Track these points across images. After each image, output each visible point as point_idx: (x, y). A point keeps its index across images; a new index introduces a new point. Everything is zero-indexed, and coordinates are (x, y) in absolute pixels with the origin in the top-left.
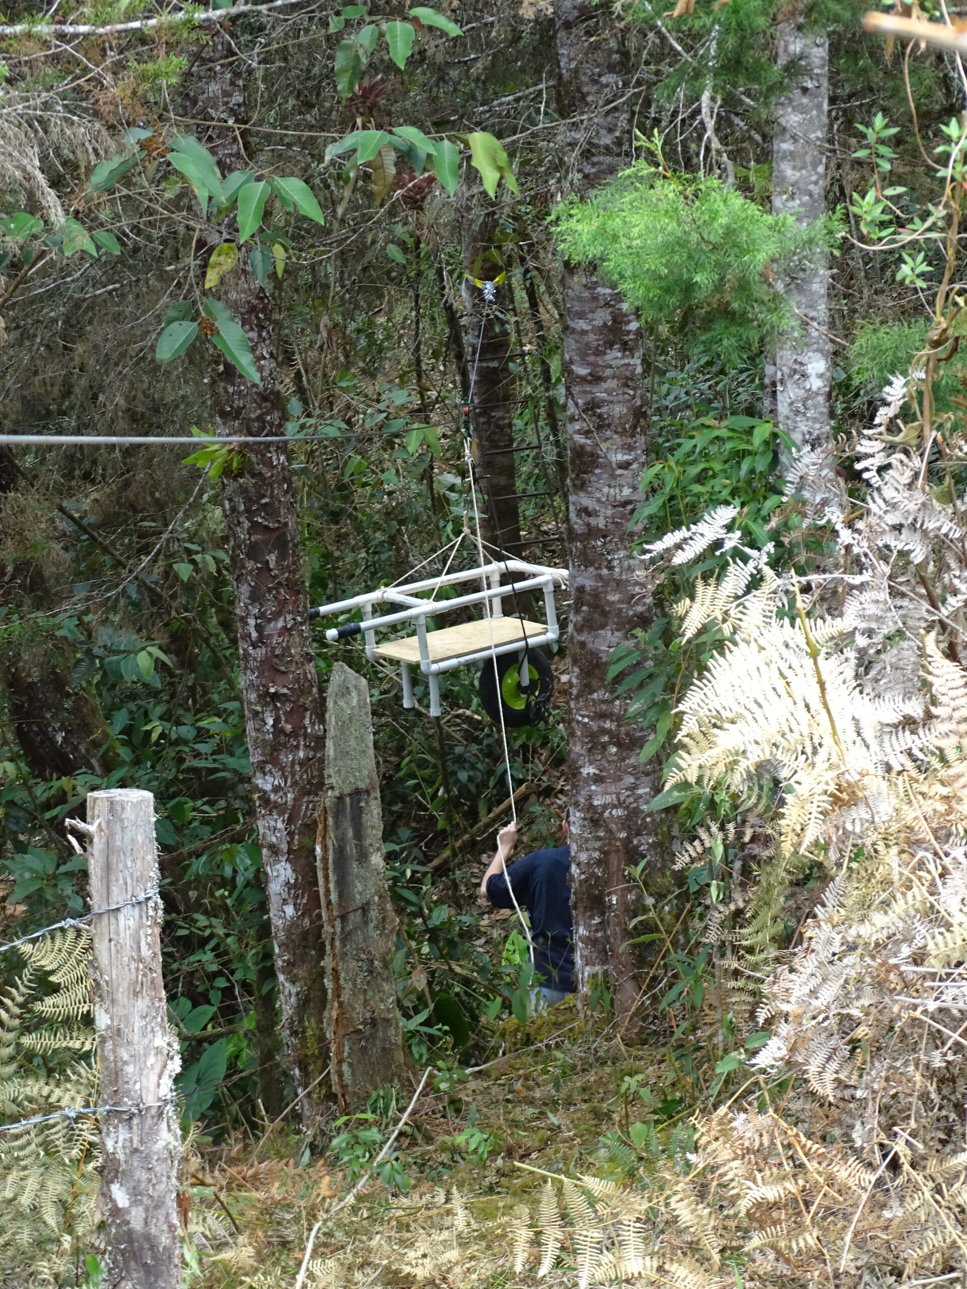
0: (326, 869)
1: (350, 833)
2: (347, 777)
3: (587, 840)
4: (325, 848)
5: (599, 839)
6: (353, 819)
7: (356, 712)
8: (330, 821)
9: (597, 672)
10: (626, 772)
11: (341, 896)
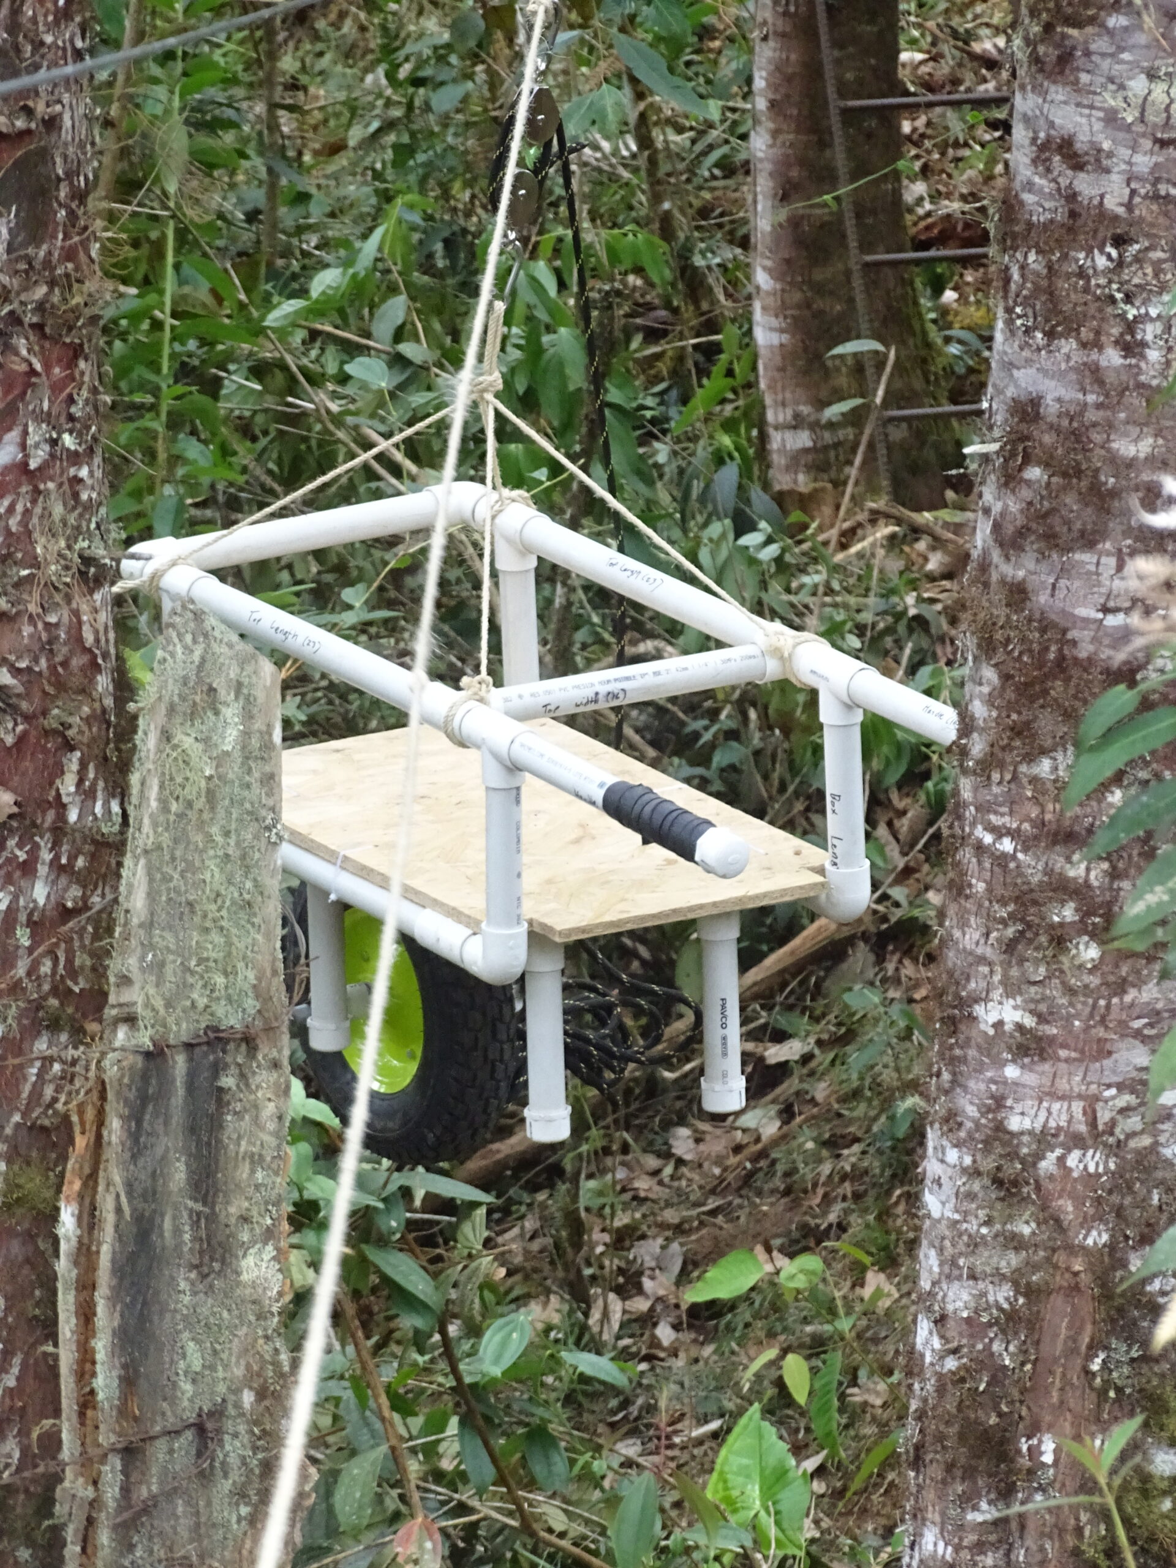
0: (86, 1286)
1: (179, 1174)
2: (184, 987)
3: (975, 1244)
4: (89, 1219)
5: (1015, 1242)
6: (192, 1130)
7: (233, 771)
8: (115, 1129)
9: (1057, 688)
10: (1124, 1031)
11: (129, 1381)
